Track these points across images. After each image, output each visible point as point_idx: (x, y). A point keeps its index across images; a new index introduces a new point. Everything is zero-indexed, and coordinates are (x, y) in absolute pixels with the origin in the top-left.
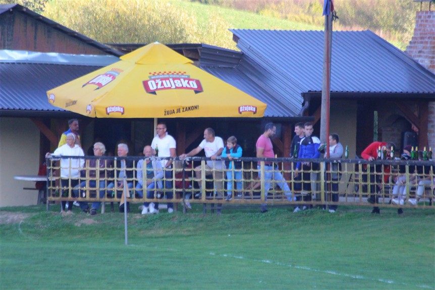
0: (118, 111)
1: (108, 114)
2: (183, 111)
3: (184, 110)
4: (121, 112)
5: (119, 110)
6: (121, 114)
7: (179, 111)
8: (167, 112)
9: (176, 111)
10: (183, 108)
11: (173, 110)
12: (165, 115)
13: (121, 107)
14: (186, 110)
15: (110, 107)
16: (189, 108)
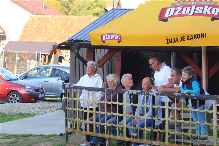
0: (114, 39)
1: (104, 42)
2: (188, 40)
3: (189, 38)
4: (117, 40)
5: (116, 37)
6: (117, 41)
7: (183, 39)
8: (169, 41)
9: (179, 39)
10: (188, 36)
11: (177, 38)
12: (167, 43)
13: (118, 35)
14: (192, 38)
15: (105, 34)
16: (195, 36)
